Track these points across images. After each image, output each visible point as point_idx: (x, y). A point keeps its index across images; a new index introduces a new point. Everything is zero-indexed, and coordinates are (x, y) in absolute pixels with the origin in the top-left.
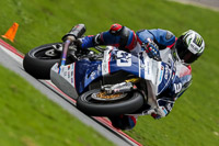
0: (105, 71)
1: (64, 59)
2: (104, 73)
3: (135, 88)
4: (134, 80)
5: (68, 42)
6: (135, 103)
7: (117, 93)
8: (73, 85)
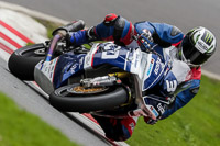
0: (88, 64)
1: (50, 55)
2: (85, 67)
3: (119, 82)
4: (119, 74)
5: (57, 36)
6: (116, 98)
7: (97, 87)
8: (51, 80)
